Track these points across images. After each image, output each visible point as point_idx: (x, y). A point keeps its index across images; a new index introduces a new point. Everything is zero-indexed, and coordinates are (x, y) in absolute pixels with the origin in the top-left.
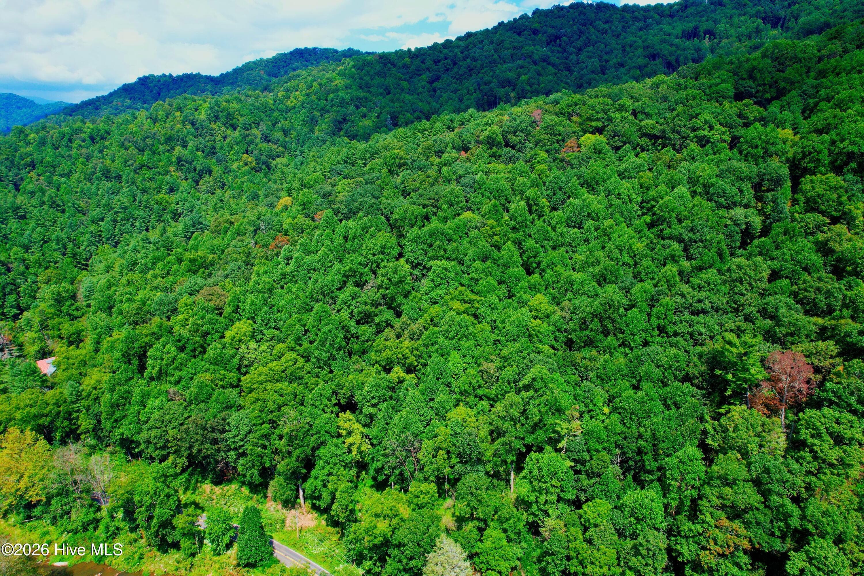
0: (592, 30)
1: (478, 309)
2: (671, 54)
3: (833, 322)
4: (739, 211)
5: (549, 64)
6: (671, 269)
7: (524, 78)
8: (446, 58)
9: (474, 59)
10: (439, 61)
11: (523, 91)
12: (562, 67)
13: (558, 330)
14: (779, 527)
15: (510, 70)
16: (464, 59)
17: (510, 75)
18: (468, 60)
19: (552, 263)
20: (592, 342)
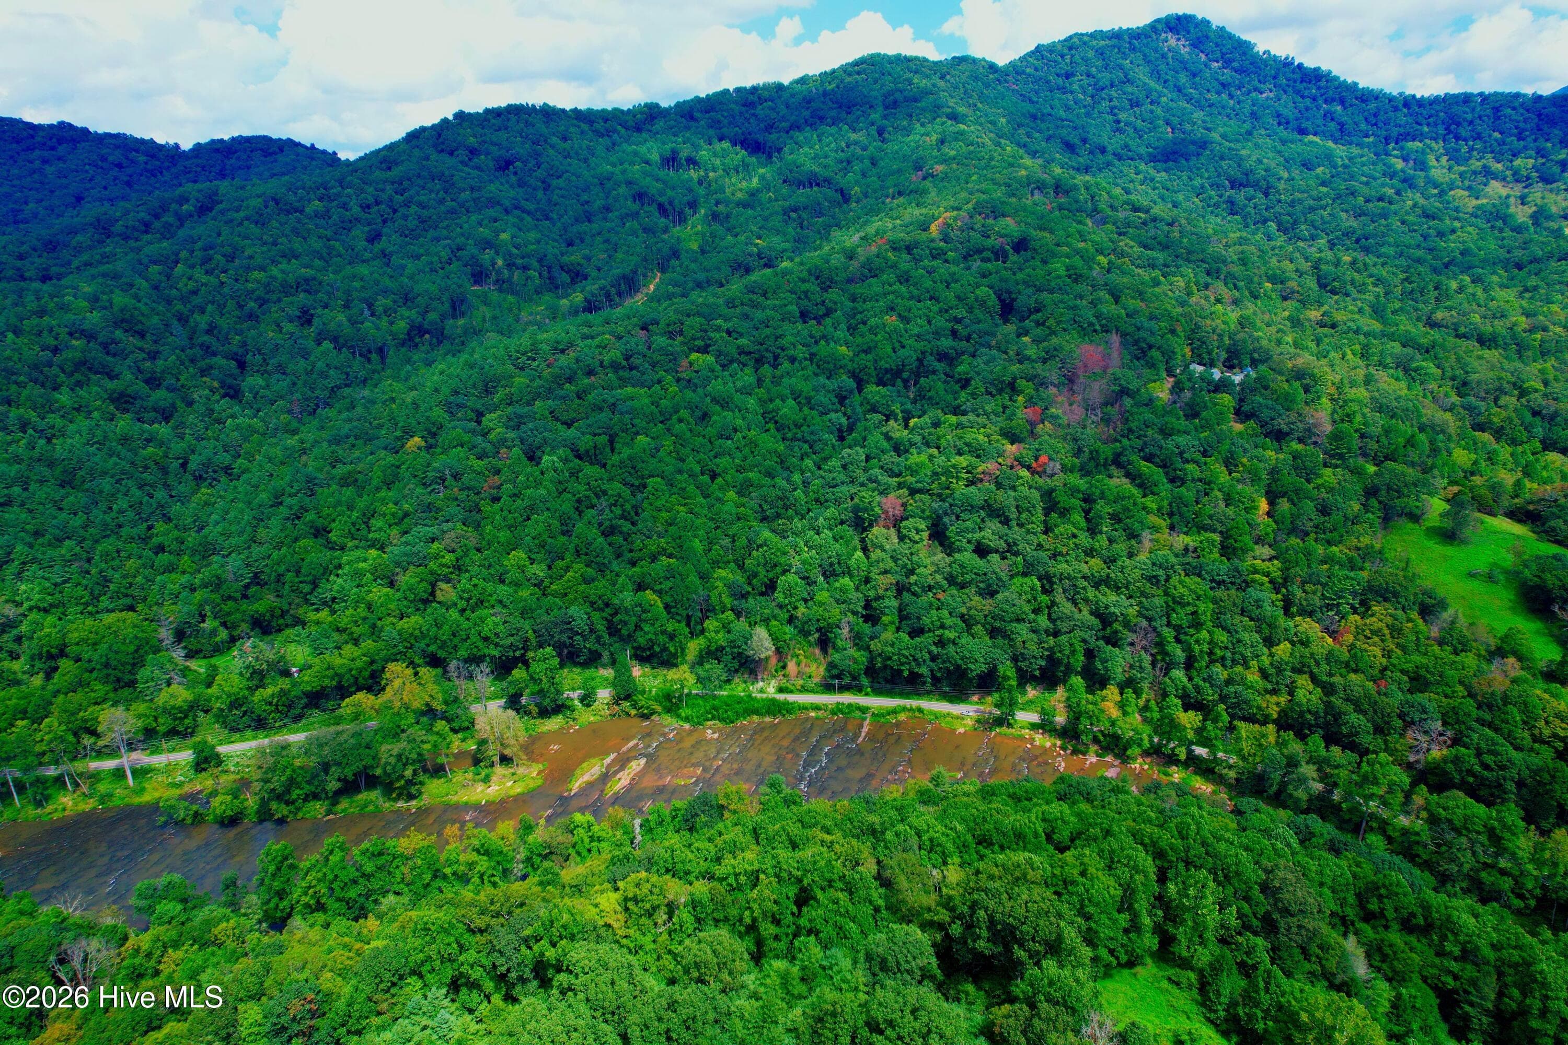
0: (551, 152)
2: (661, 194)
3: (903, 479)
4: (833, 415)
5: (524, 211)
6: (808, 462)
7: (504, 236)
8: (377, 203)
9: (422, 206)
10: (368, 207)
11: (510, 255)
12: (539, 215)
13: (755, 513)
14: (903, 571)
15: (480, 224)
16: (407, 205)
17: (484, 232)
18: (414, 208)
20: (778, 516)
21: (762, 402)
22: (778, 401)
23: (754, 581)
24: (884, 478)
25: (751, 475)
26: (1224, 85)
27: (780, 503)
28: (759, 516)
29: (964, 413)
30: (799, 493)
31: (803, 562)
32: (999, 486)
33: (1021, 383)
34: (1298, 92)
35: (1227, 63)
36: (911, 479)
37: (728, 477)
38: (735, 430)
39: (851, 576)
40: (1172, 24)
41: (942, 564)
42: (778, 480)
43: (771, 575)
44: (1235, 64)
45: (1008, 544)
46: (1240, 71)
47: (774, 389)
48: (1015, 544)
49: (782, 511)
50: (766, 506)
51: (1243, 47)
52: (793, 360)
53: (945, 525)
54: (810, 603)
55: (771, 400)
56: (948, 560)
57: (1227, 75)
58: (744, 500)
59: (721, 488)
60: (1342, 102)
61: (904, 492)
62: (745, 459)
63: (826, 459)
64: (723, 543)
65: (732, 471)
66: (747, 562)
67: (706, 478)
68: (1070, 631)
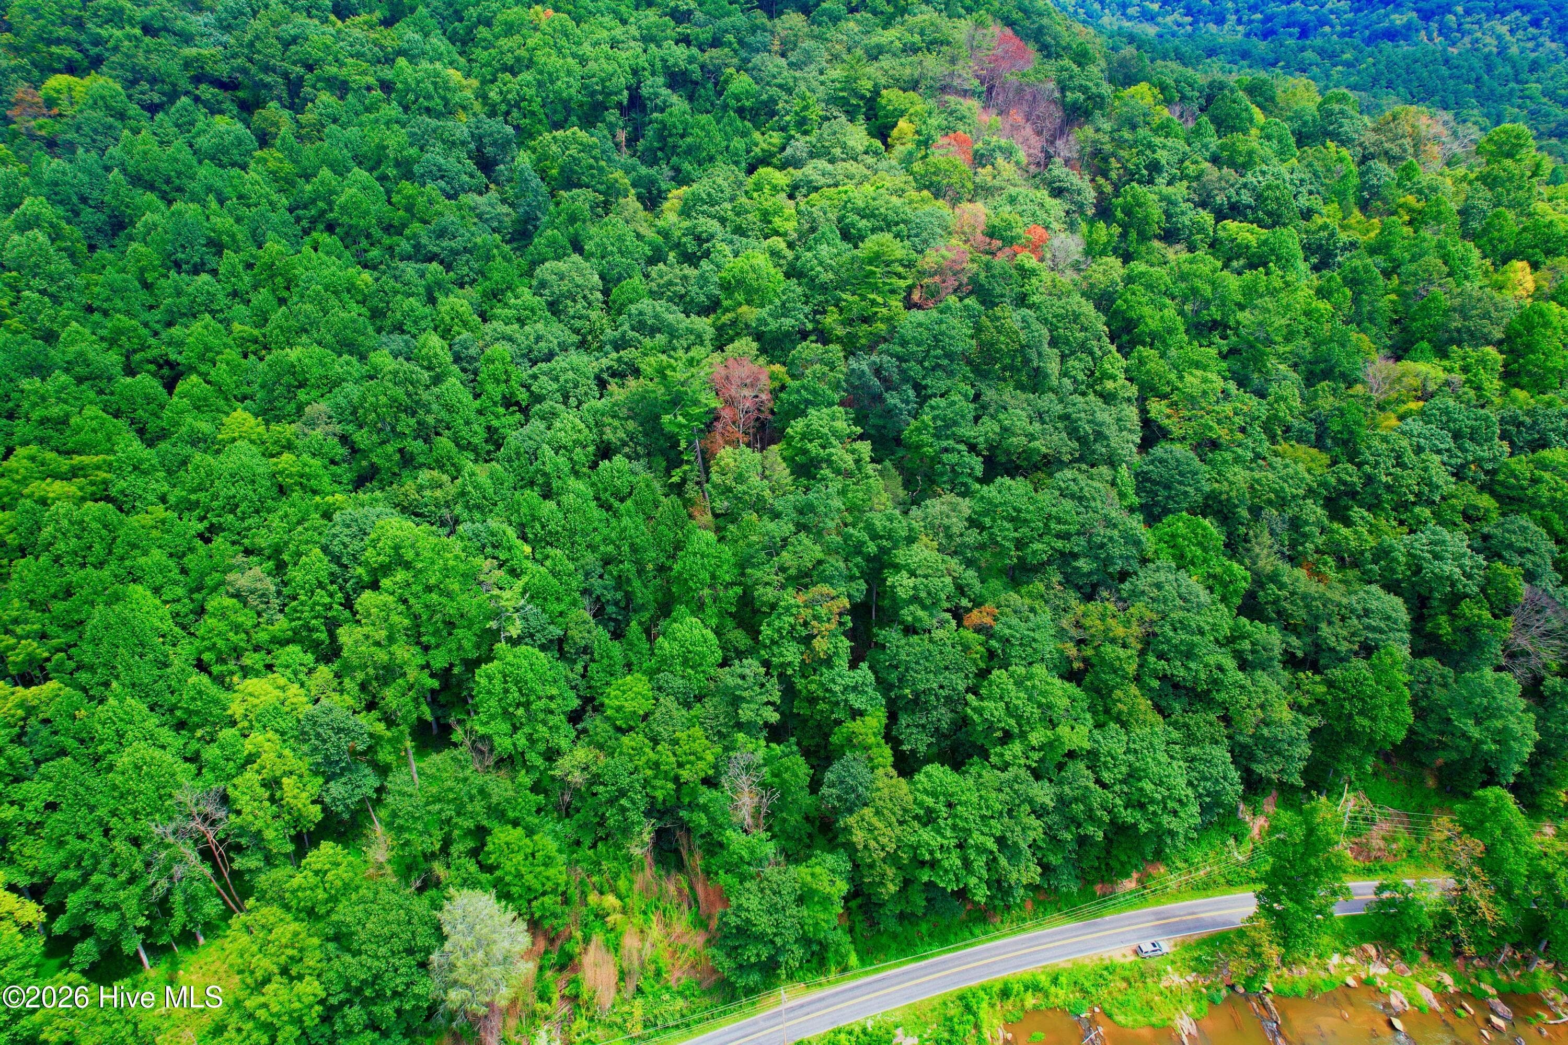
1: (105, 482)
3: (730, 316)
6: (459, 302)
13: (333, 462)
14: (857, 565)
19: (208, 349)
20: (407, 460)
21: (284, 183)
22: (325, 173)
23: (391, 696)
24: (675, 317)
25: (294, 354)
27: (407, 423)
28: (346, 473)
29: (796, 163)
30: (454, 385)
31: (534, 594)
32: (988, 299)
33: (892, 97)
36: (750, 314)
37: (221, 372)
38: (217, 246)
39: (699, 608)
41: (957, 525)
42: (383, 359)
43: (439, 660)
45: (1082, 440)
47: (308, 150)
48: (1100, 436)
49: (416, 446)
50: (362, 438)
52: (341, 88)
53: (889, 413)
54: (594, 723)
55: (307, 177)
56: (966, 506)
58: (287, 430)
59: (200, 405)
61: (746, 345)
62: (262, 319)
63: (495, 295)
64: (242, 581)
65: (233, 354)
66: (347, 636)
67: (147, 382)
68: (1367, 650)
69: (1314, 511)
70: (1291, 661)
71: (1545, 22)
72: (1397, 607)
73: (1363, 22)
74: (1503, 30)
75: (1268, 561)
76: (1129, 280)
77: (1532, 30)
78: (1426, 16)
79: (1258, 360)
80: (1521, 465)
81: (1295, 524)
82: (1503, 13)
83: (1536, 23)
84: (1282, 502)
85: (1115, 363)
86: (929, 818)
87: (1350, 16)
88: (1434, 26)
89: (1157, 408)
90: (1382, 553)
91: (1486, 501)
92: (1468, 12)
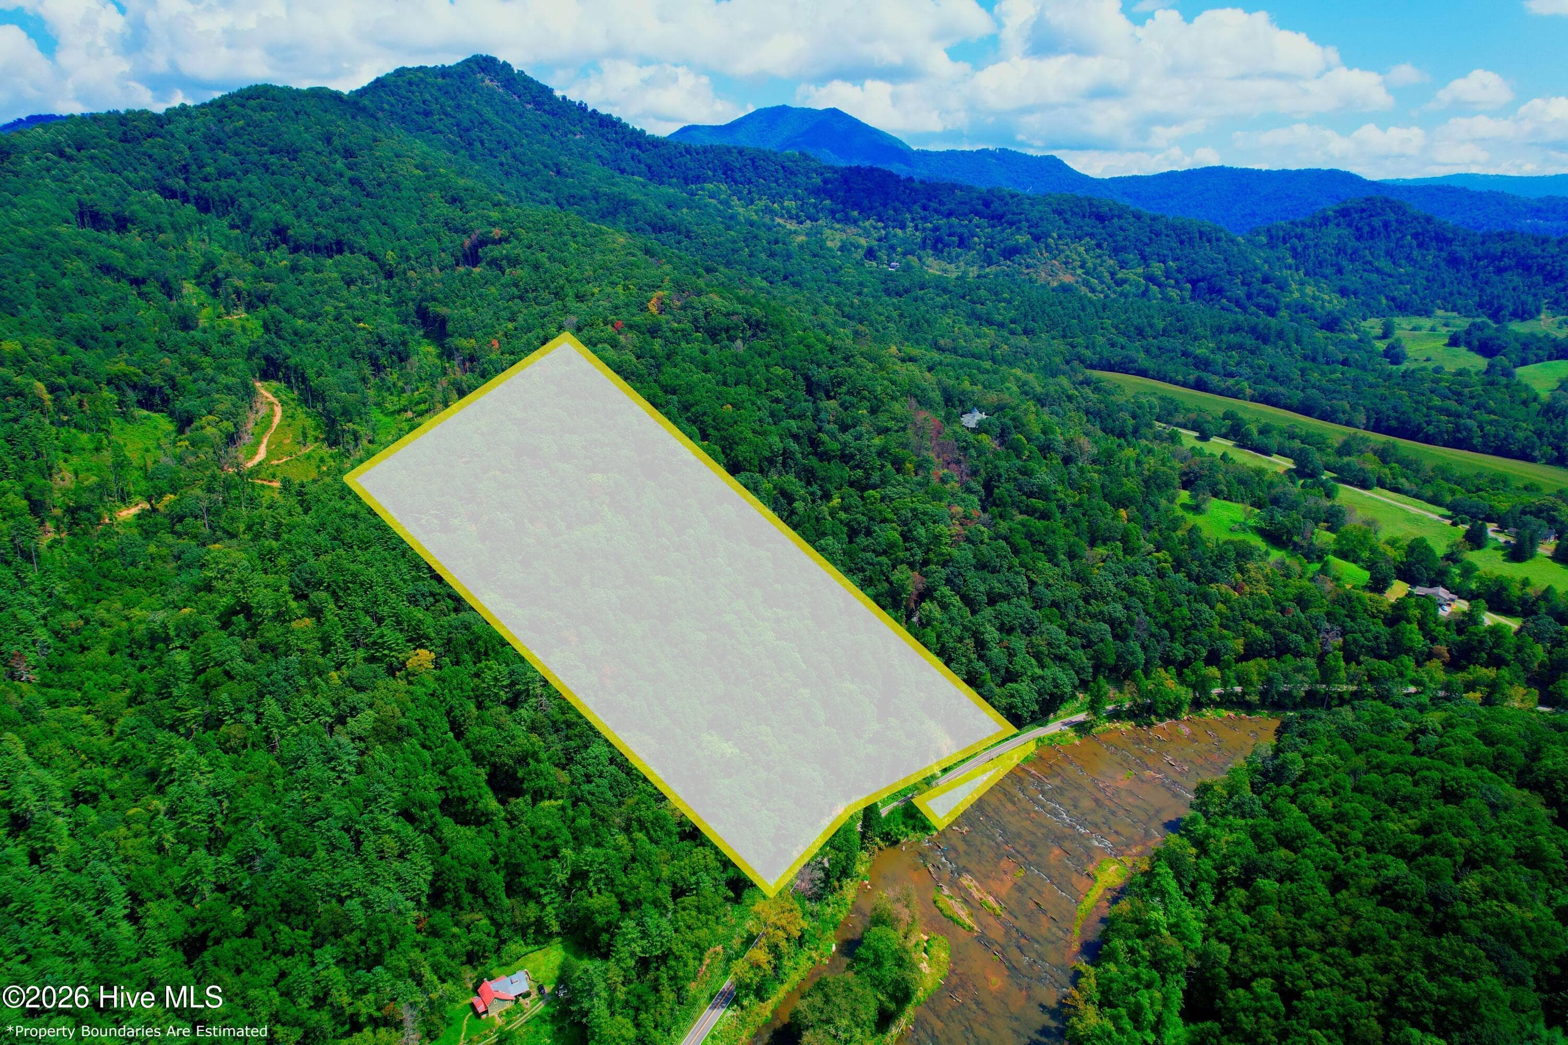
14: (970, 634)
26: (545, 126)
29: (878, 487)
32: (974, 544)
34: (602, 135)
35: (539, 105)
40: (483, 64)
44: (547, 107)
45: (1014, 588)
46: (554, 114)
48: (1018, 586)
51: (546, 91)
53: (960, 586)
56: (991, 613)
57: (546, 118)
60: (639, 147)
68: (1102, 640)
69: (1081, 603)
70: (1083, 647)
71: (1105, 245)
72: (1107, 627)
73: (998, 237)
74: (1082, 249)
75: (1072, 619)
76: (1010, 530)
77: (1098, 251)
78: (1037, 239)
79: (1055, 555)
80: (1131, 581)
81: (1077, 607)
82: (1080, 239)
83: (1099, 246)
84: (1072, 600)
85: (1016, 562)
86: (1012, 696)
87: (989, 230)
88: (1042, 246)
89: (1033, 577)
90: (1101, 612)
91: (1124, 594)
92: (1060, 237)
